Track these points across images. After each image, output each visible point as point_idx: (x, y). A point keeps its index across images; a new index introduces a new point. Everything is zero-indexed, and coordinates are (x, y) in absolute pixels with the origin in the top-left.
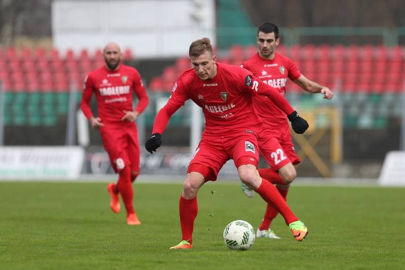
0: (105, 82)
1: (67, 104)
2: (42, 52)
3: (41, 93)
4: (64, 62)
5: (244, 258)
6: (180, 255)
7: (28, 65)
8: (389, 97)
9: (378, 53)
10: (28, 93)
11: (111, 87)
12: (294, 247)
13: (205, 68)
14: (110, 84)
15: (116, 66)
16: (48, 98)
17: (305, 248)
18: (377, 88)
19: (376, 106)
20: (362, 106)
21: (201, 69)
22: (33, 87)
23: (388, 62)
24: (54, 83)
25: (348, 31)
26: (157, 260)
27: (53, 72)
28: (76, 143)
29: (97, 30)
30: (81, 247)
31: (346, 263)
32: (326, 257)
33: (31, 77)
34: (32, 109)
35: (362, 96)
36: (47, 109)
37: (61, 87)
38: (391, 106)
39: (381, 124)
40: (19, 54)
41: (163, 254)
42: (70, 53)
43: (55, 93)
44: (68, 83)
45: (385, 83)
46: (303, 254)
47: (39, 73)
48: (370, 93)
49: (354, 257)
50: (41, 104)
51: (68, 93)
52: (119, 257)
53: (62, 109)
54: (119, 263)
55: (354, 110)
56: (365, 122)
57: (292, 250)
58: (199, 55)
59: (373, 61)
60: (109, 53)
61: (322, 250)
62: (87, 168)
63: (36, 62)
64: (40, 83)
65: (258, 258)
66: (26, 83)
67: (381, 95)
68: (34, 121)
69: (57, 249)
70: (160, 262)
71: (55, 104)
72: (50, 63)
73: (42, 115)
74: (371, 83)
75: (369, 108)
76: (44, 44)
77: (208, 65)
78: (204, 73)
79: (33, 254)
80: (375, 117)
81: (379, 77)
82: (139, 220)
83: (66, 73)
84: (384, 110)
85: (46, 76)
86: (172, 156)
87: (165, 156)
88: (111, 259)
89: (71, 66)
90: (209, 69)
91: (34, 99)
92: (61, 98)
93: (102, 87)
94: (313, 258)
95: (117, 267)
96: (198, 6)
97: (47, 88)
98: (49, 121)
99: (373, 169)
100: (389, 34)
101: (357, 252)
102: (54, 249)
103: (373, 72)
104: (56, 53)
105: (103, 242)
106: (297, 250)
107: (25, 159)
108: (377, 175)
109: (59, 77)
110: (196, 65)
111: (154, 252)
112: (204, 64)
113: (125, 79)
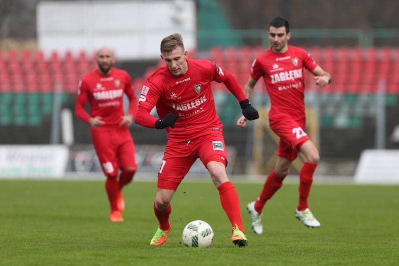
0: (99, 86)
1: (52, 104)
2: (27, 54)
3: (26, 94)
4: (49, 64)
5: (223, 254)
6: (161, 250)
7: (14, 66)
8: (364, 97)
9: (353, 54)
10: (14, 94)
11: (105, 91)
12: (272, 242)
13: (178, 64)
14: (103, 89)
15: (109, 69)
16: (33, 99)
17: (283, 244)
18: (353, 88)
19: (352, 106)
20: (338, 106)
21: (174, 64)
22: (19, 87)
23: (363, 63)
24: (39, 84)
25: (324, 33)
26: (139, 255)
27: (38, 73)
28: (61, 142)
29: (81, 32)
30: (65, 243)
31: (322, 259)
32: (304, 253)
33: (17, 78)
34: (18, 109)
35: (338, 96)
36: (33, 109)
37: (46, 88)
38: (367, 106)
39: (357, 123)
40: (5, 56)
41: (145, 250)
42: (55, 55)
43: (40, 94)
44: (52, 84)
45: (360, 83)
46: (281, 250)
47: (24, 74)
48: (346, 94)
49: (330, 253)
50: (26, 104)
51: (52, 94)
52: (102, 253)
53: (47, 109)
54: (102, 258)
55: (330, 110)
56: (342, 121)
57: (270, 245)
58: (172, 51)
59: (349, 63)
60: (102, 57)
61: (299, 245)
62: (71, 166)
63: (21, 64)
64: (26, 84)
65: (237, 254)
66: (12, 84)
67: (356, 95)
68: (20, 120)
69: (42, 245)
70: (142, 258)
71: (40, 104)
72: (35, 64)
73: (27, 115)
74: (347, 83)
75: (345, 109)
76: (29, 46)
77: (180, 60)
78: (177, 68)
79: (20, 250)
80: (351, 116)
81: (355, 77)
82: (122, 217)
83: (51, 73)
84: (359, 110)
85: (31, 77)
86: (153, 154)
87: (146, 155)
88: (94, 255)
89: (56, 67)
90: (181, 64)
91: (20, 99)
92: (47, 98)
93: (97, 92)
94: (290, 254)
95: (100, 263)
96: (179, 9)
97: (32, 89)
98: (35, 120)
99: (349, 167)
100: (364, 36)
101: (333, 247)
102: (39, 245)
103: (349, 72)
104: (41, 55)
105: (86, 238)
106: (275, 245)
107: (11, 158)
108: (353, 173)
109: (44, 78)
110: (169, 60)
111: (137, 248)
112: (176, 59)
113: (118, 83)
